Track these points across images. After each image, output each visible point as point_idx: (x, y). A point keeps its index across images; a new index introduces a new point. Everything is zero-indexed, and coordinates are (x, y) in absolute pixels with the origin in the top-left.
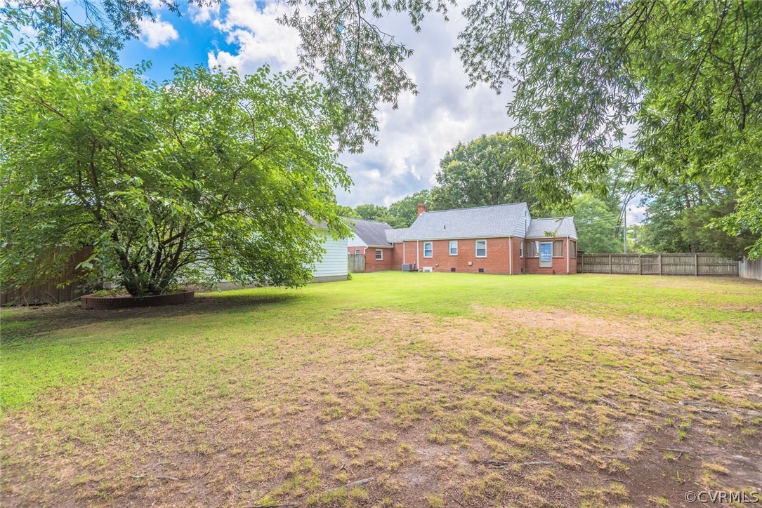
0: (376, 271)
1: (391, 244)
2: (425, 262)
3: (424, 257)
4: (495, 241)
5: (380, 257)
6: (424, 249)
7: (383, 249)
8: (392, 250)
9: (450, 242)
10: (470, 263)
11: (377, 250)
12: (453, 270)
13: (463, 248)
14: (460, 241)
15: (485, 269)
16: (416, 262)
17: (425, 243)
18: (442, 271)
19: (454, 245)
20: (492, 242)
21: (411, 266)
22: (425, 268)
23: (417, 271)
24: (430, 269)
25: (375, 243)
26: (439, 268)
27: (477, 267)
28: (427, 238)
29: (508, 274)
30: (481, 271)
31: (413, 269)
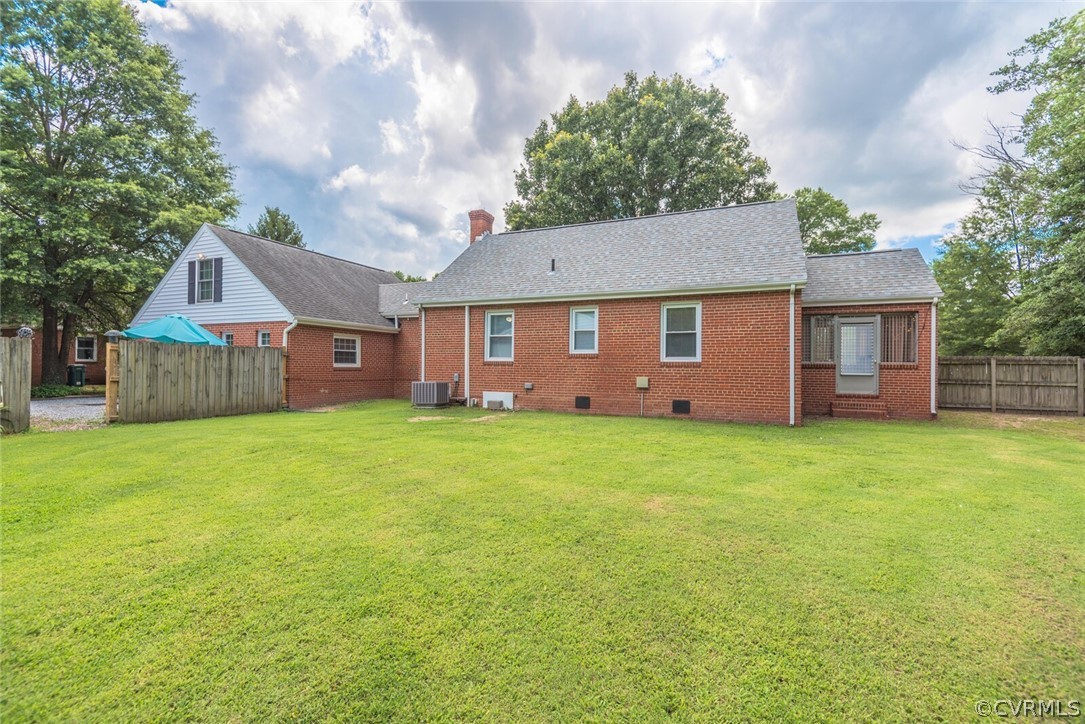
0: (332, 403)
1: (392, 320)
2: (488, 374)
3: (488, 359)
4: (734, 306)
5: (351, 358)
6: (488, 335)
7: (364, 334)
8: (395, 338)
9: (574, 311)
10: (642, 382)
11: (337, 336)
12: (583, 404)
13: (618, 330)
14: (609, 307)
15: (694, 404)
16: (461, 376)
17: (489, 315)
18: (544, 408)
19: (587, 322)
20: (721, 308)
21: (442, 387)
22: (489, 397)
23: (463, 403)
24: (506, 398)
25: (334, 312)
26: (534, 396)
27: (664, 398)
28: (497, 296)
29: (782, 422)
30: (681, 408)
31: (449, 400)
